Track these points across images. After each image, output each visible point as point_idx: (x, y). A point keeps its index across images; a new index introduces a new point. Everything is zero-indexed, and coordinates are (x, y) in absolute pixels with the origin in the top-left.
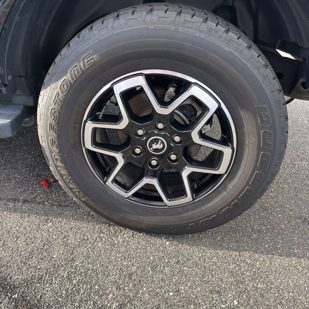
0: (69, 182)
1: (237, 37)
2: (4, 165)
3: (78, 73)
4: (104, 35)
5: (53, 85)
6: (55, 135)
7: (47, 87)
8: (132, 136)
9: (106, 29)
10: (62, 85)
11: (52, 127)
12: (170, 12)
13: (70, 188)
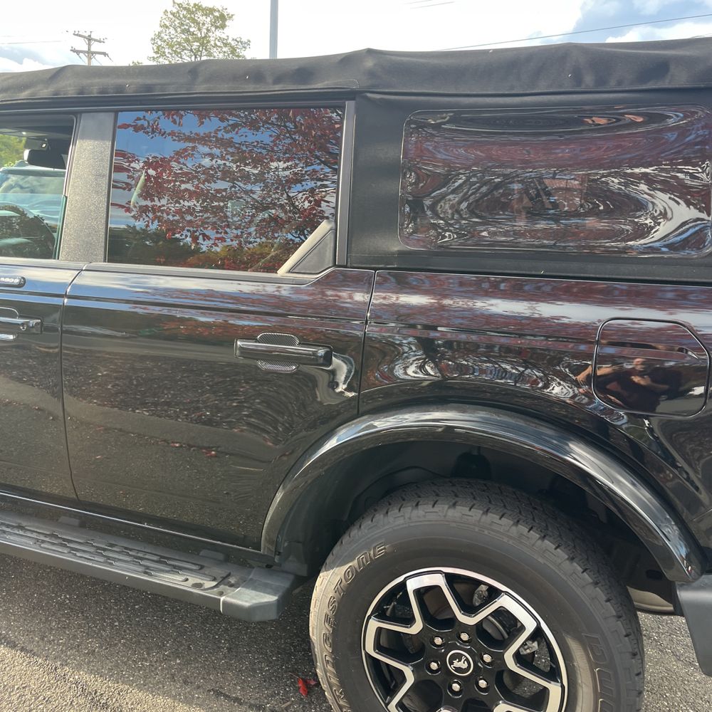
0: (339, 697)
1: (554, 547)
2: (248, 645)
3: (367, 562)
4: (399, 525)
5: (336, 570)
6: (331, 630)
7: (329, 570)
8: (426, 644)
9: (402, 518)
10: (346, 573)
11: (327, 619)
12: (475, 510)
13: (339, 705)
